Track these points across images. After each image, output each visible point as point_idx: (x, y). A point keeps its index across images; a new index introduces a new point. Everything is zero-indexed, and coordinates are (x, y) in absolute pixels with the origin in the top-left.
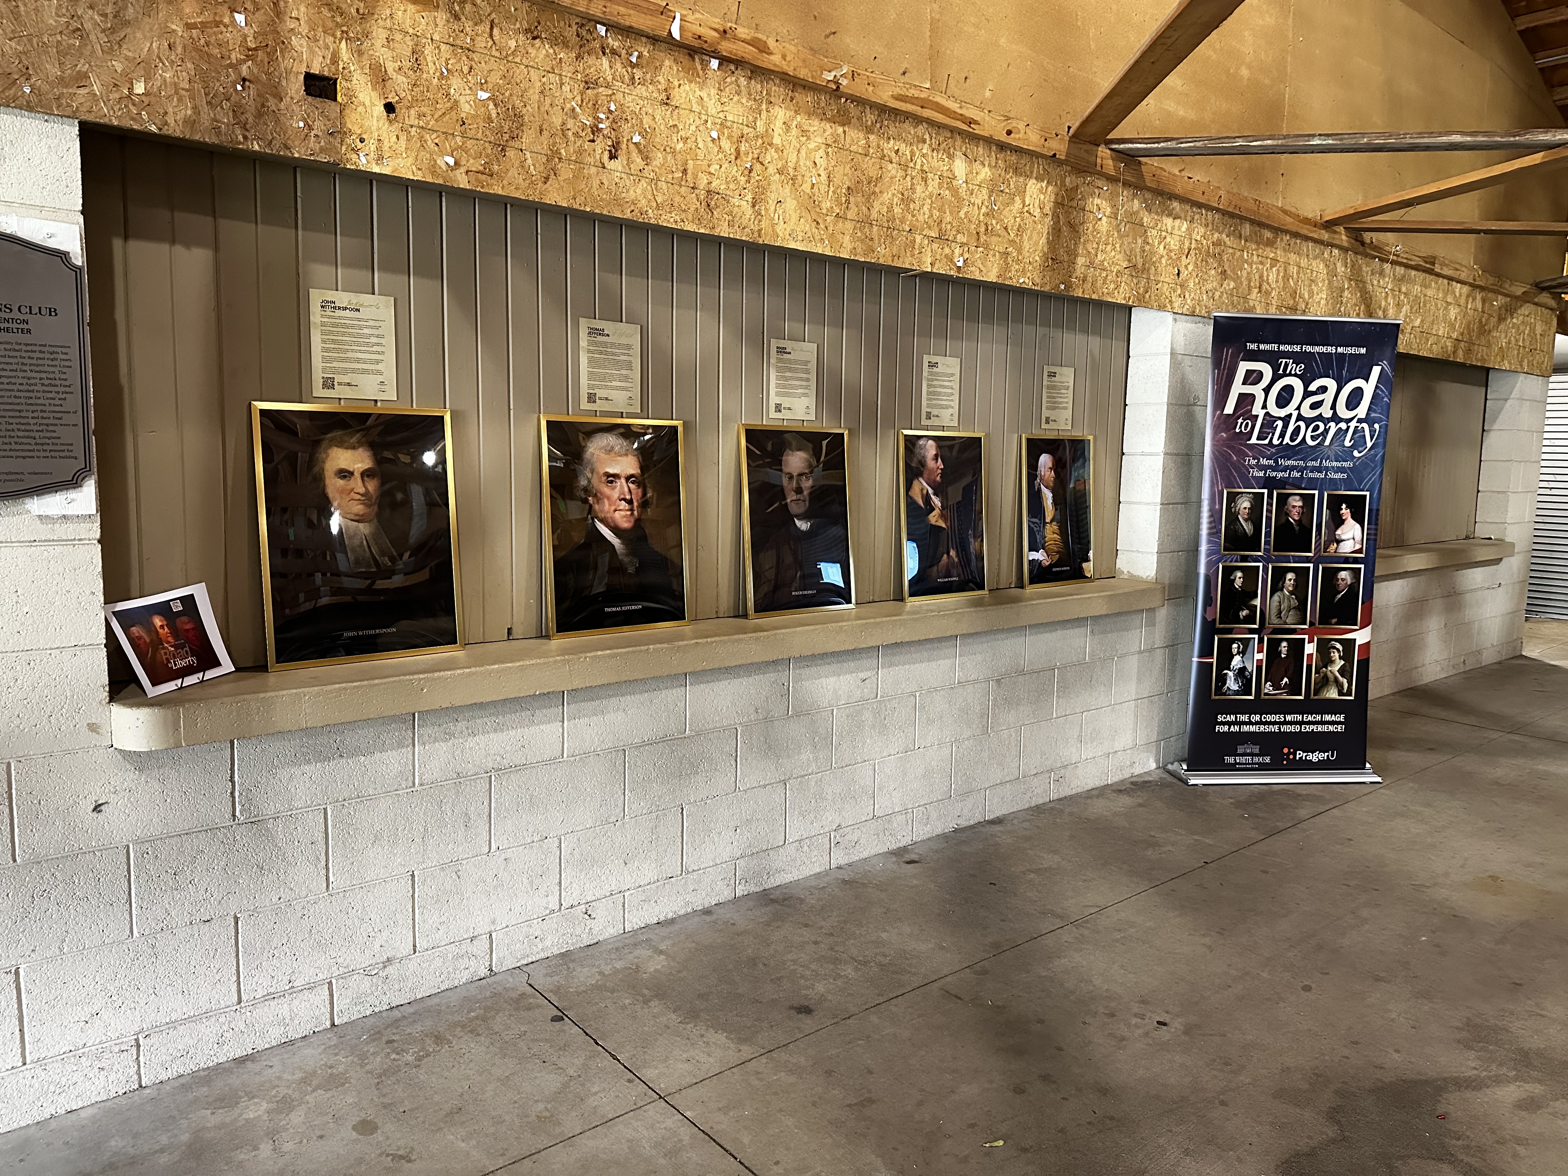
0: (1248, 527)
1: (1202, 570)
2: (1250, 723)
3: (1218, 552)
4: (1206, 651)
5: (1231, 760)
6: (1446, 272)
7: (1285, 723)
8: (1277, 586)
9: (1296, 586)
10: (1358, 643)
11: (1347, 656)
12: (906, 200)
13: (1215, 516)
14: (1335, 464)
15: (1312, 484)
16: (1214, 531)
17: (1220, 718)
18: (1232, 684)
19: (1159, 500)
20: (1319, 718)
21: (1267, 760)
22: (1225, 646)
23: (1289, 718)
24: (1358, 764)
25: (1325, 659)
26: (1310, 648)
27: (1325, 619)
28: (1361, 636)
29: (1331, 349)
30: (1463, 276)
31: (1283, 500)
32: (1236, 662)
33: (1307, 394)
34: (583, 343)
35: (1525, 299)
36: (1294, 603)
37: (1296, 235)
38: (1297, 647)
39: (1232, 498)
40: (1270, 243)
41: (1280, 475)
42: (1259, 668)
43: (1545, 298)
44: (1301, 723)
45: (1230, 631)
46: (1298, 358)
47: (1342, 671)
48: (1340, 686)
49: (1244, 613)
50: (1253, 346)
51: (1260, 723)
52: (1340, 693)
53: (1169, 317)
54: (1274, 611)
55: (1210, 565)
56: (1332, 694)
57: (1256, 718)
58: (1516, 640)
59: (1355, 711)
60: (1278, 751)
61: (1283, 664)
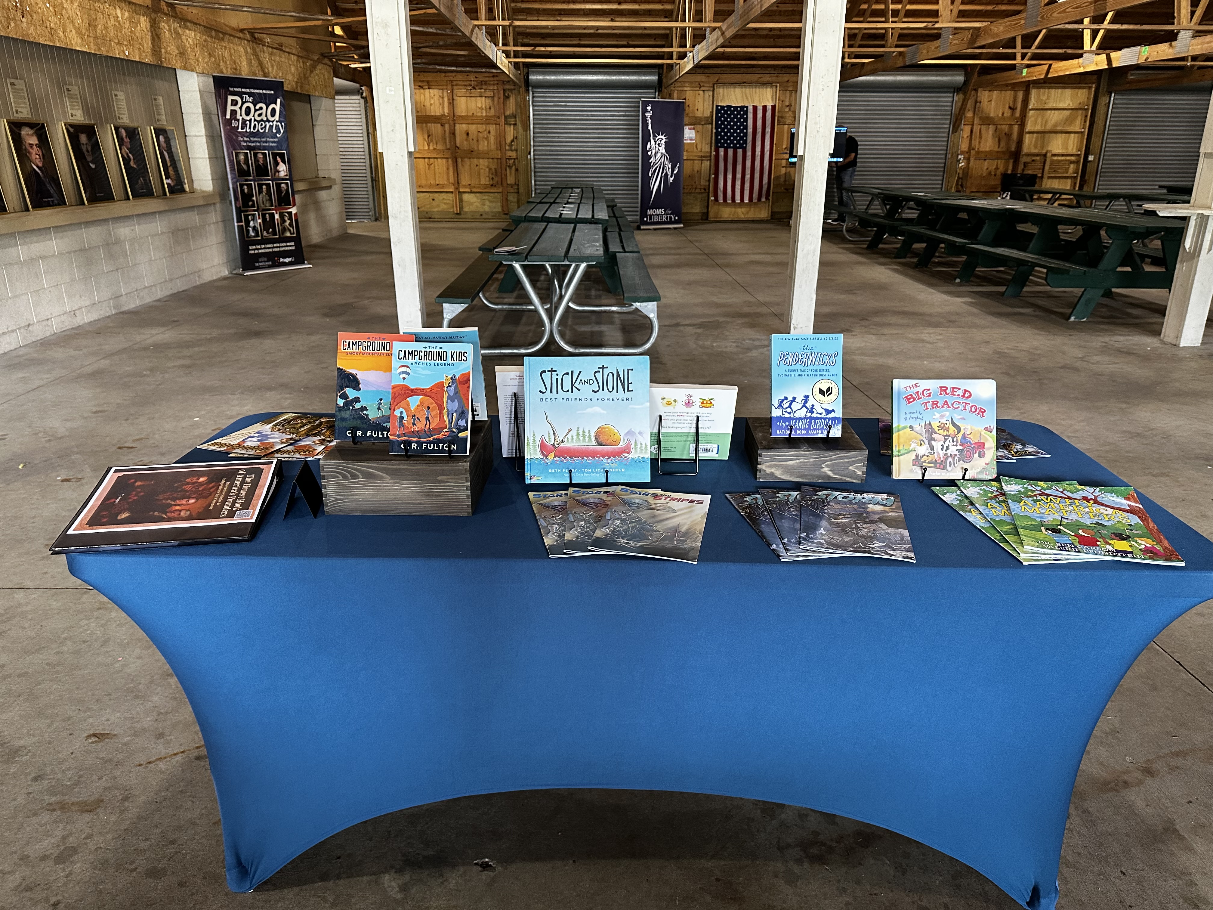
0: (245, 167)
1: (231, 186)
2: (261, 249)
3: (235, 178)
5: (257, 264)
6: (287, 50)
7: (274, 247)
8: (261, 191)
9: (267, 191)
10: (293, 213)
11: (290, 218)
12: (106, 28)
13: (231, 162)
14: (271, 140)
15: (265, 148)
16: (232, 169)
17: (250, 248)
18: (252, 233)
19: (207, 156)
20: (285, 244)
21: (270, 263)
22: (246, 217)
23: (275, 245)
24: (303, 263)
25: (283, 221)
26: (277, 216)
27: (280, 204)
28: (294, 210)
29: (261, 91)
30: (294, 51)
31: (256, 155)
32: (252, 224)
33: (256, 110)
34: (10, 88)
35: (319, 61)
36: (268, 198)
37: (231, 35)
38: (272, 216)
39: (237, 154)
40: (223, 39)
41: (252, 145)
42: (260, 225)
43: (326, 61)
44: (279, 247)
45: (247, 211)
46: (250, 95)
47: (289, 224)
48: (290, 231)
49: (250, 203)
50: (231, 89)
51: (265, 248)
52: (291, 234)
53: (195, 75)
54: (261, 202)
55: (234, 183)
56: (288, 234)
57: (263, 246)
58: (344, 227)
59: (297, 240)
60: (274, 259)
61: (269, 224)
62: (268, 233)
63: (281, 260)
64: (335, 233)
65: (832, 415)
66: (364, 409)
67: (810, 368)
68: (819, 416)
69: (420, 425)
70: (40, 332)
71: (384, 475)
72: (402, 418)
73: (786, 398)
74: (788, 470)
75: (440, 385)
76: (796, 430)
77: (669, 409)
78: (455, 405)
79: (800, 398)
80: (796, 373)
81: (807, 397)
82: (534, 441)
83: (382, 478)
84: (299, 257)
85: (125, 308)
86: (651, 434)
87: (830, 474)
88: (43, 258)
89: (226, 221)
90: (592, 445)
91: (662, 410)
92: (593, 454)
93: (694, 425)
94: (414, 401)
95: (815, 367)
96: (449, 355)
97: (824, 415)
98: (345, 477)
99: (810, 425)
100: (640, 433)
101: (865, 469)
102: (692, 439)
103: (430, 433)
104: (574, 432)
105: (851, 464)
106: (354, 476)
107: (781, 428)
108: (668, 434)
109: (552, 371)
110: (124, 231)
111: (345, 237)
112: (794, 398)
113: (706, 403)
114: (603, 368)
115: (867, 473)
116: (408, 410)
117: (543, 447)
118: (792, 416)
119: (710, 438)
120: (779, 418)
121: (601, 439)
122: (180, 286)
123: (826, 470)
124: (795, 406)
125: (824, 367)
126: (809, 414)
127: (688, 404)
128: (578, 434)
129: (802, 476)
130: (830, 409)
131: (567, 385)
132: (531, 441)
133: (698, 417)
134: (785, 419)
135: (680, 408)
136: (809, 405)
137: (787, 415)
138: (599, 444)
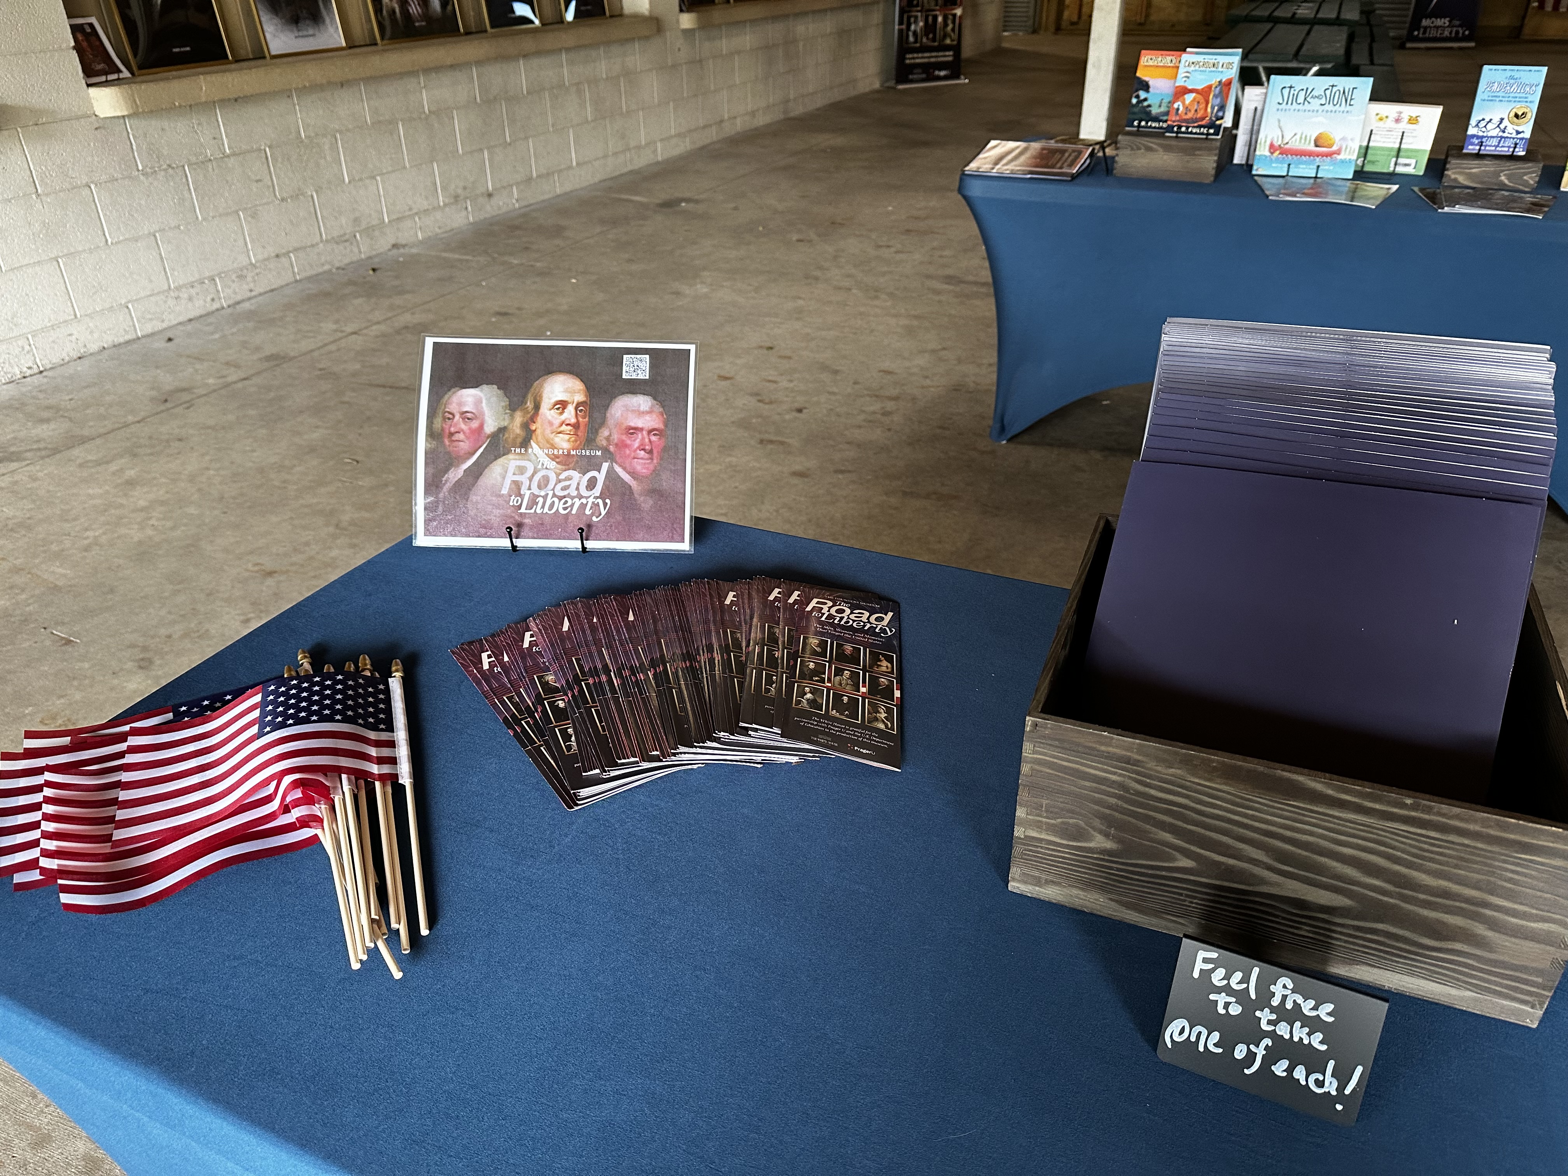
2: (918, 58)
4: (901, 23)
5: (911, 77)
7: (931, 57)
10: (958, 15)
11: (954, 22)
17: (907, 56)
18: (911, 39)
20: (943, 54)
21: (925, 75)
22: (909, 18)
23: (933, 54)
24: (958, 77)
25: (946, 25)
26: (940, 19)
27: (945, 4)
28: (959, 12)
32: (913, 27)
38: (935, 18)
42: (921, 30)
44: (937, 57)
45: (910, 11)
47: (952, 29)
48: (950, 37)
49: (915, 2)
51: (922, 57)
52: (951, 41)
56: (948, 41)
57: (920, 55)
58: (999, 39)
59: (957, 49)
60: (928, 71)
61: (930, 28)
62: (928, 39)
63: (937, 73)
64: (988, 47)
65: (1520, 136)
66: (1149, 106)
67: (1512, 95)
68: (1509, 136)
69: (1190, 115)
70: (729, 130)
71: (1159, 149)
72: (1178, 109)
73: (1483, 120)
74: (1470, 176)
75: (1210, 87)
76: (1486, 146)
77: (1381, 124)
78: (1218, 101)
79: (1496, 121)
80: (1498, 99)
81: (1502, 119)
82: (1265, 142)
83: (1156, 151)
84: (955, 69)
85: (792, 115)
86: (1360, 147)
87: (1506, 182)
88: (739, 52)
89: (887, 23)
90: (1311, 147)
91: (1374, 125)
92: (1310, 154)
93: (1399, 140)
94: (1189, 98)
95: (1516, 95)
96: (1221, 65)
97: (1514, 135)
98: (1132, 149)
99: (1499, 143)
100: (1352, 140)
101: (1537, 179)
102: (1395, 153)
103: (1196, 120)
104: (1298, 137)
105: (1525, 174)
106: (1139, 149)
107: (1473, 144)
108: (1375, 148)
109: (1291, 87)
110: (803, 28)
111: (999, 52)
112: (1491, 120)
113: (1413, 120)
114: (1333, 86)
115: (1538, 182)
116: (1184, 103)
117: (1272, 146)
118: (1485, 134)
119: (1410, 154)
120: (1473, 136)
121: (1319, 143)
122: (837, 96)
123: (1503, 178)
124: (1490, 126)
125: (1524, 95)
126: (1501, 134)
127: (1398, 121)
128: (1301, 138)
129: (1482, 183)
130: (1520, 130)
131: (1301, 99)
132: (1263, 141)
133: (1403, 133)
134: (1478, 137)
135: (1390, 123)
136: (1502, 126)
137: (1481, 134)
138: (1317, 146)
